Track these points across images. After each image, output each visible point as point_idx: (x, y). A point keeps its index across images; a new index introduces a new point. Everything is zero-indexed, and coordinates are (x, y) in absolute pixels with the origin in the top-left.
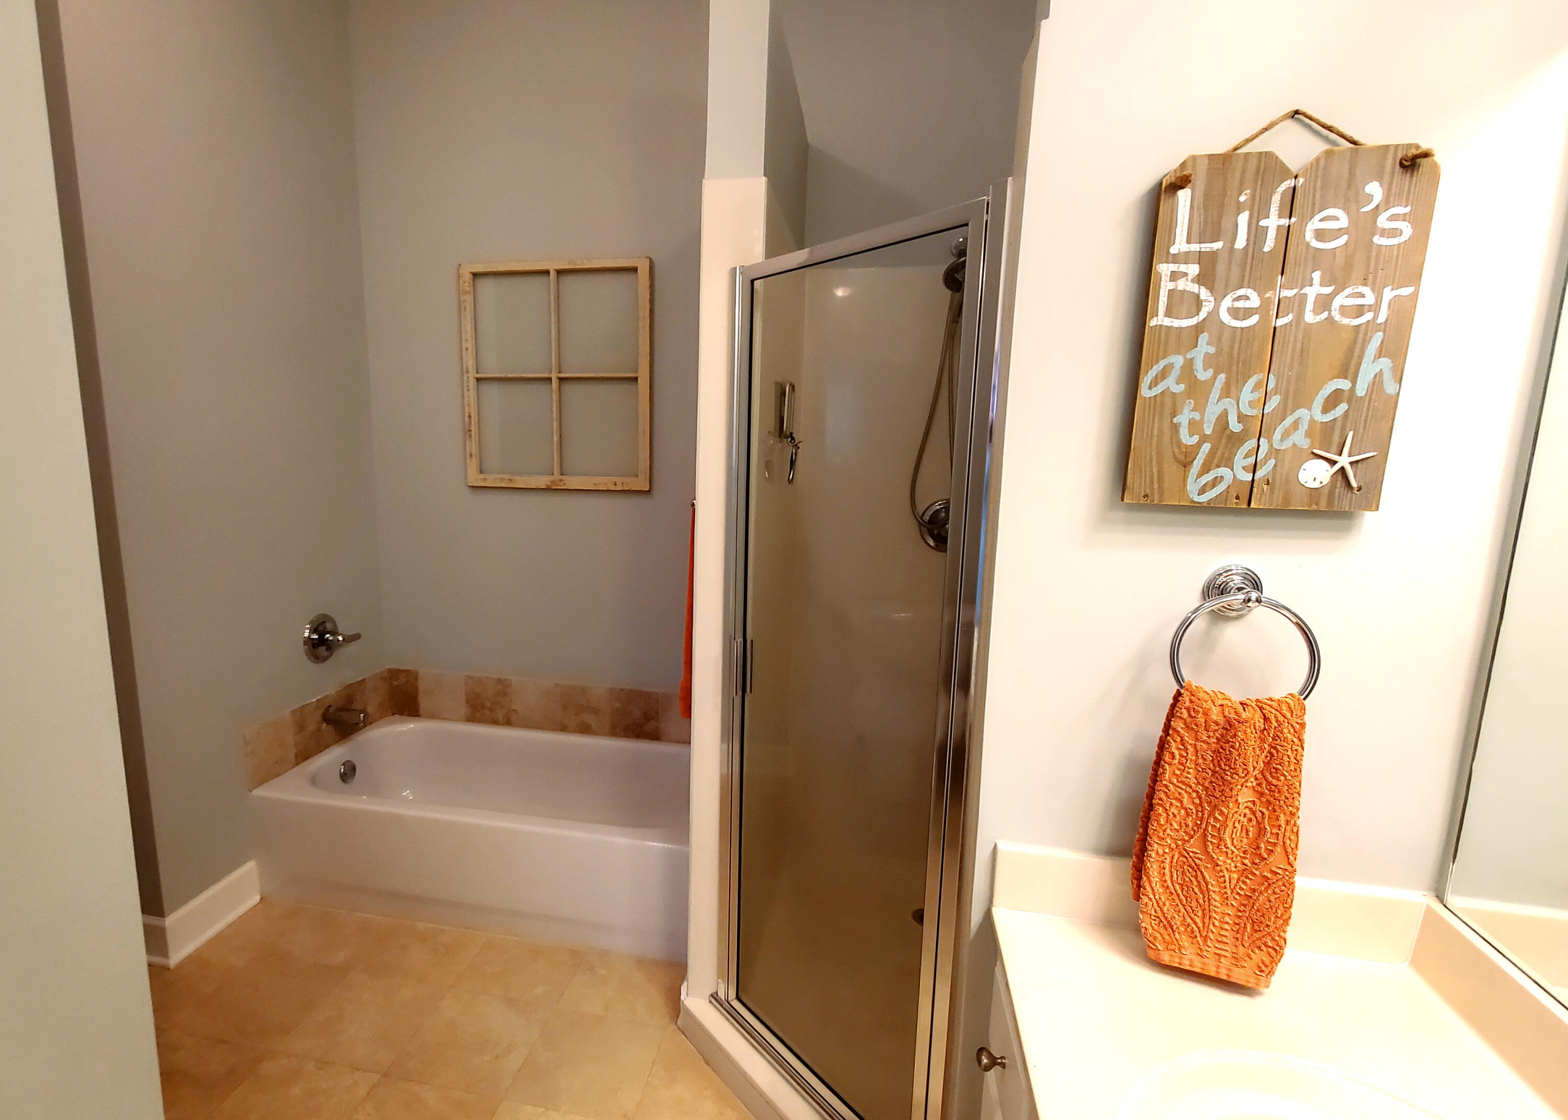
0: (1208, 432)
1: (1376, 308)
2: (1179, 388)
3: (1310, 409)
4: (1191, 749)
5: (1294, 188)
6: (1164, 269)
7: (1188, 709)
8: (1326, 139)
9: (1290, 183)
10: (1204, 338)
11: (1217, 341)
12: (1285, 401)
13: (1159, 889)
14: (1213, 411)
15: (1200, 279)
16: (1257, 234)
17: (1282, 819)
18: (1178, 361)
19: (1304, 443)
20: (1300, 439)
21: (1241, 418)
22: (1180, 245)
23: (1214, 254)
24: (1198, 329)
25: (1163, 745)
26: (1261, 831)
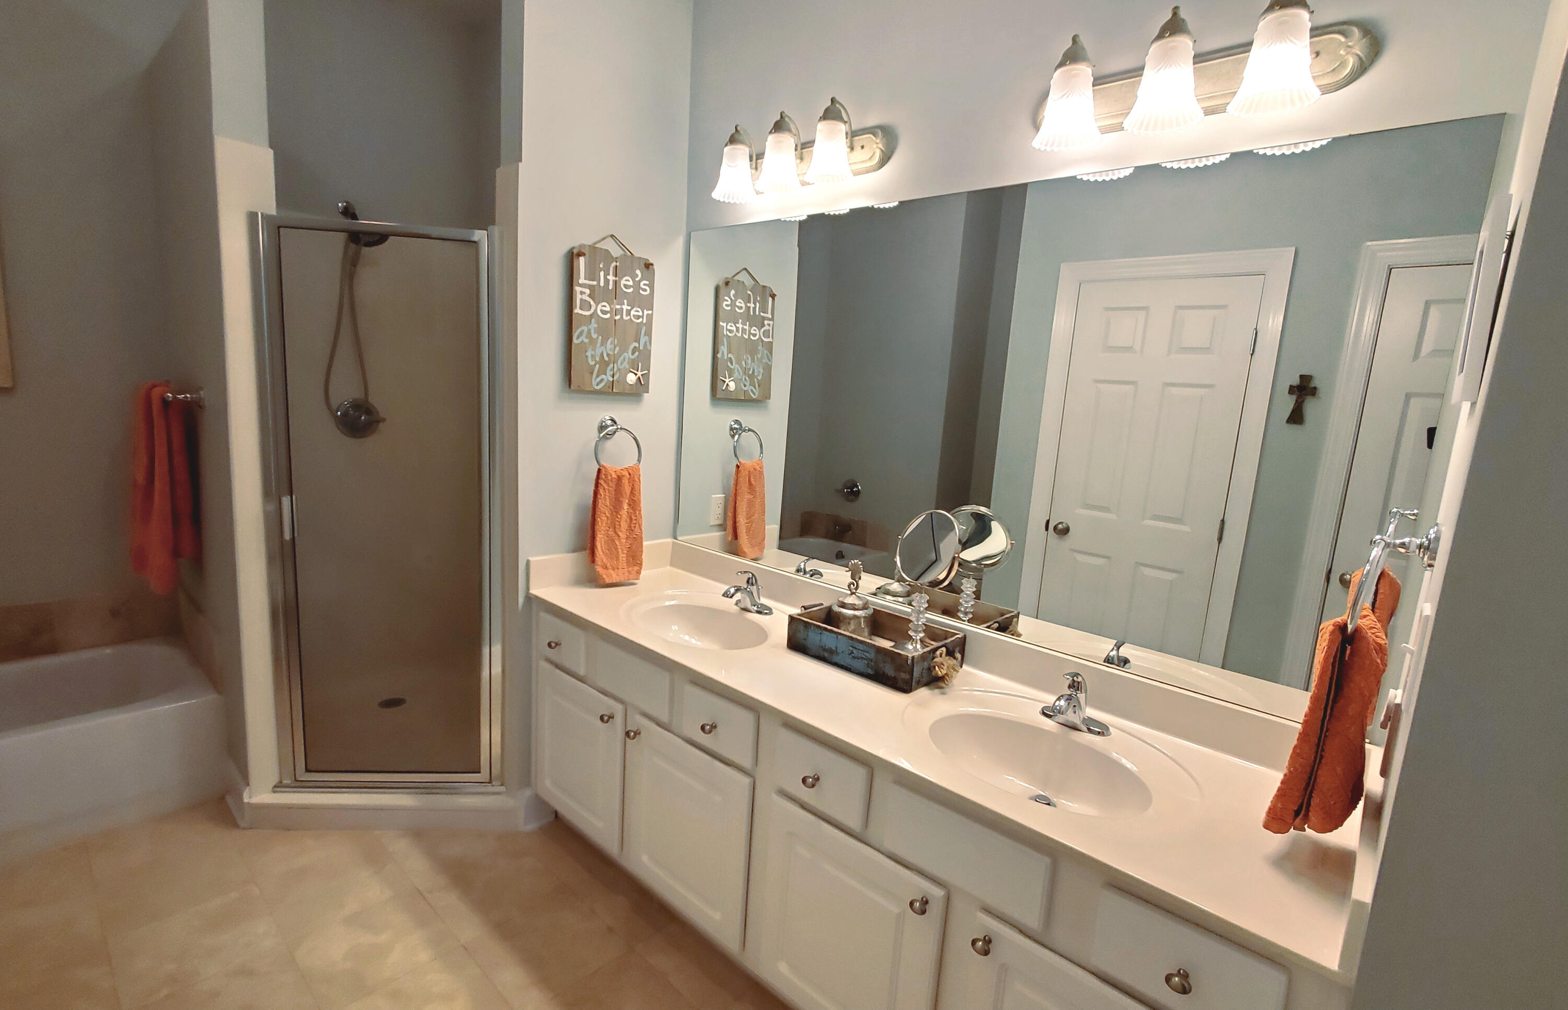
0: (598, 360)
1: (642, 316)
2: (586, 341)
3: (628, 353)
4: (607, 491)
5: (616, 266)
6: (578, 289)
7: (604, 474)
8: (624, 250)
9: (614, 264)
10: (593, 320)
11: (597, 322)
12: (620, 350)
13: (601, 553)
14: (598, 351)
15: (590, 296)
16: (607, 281)
17: (637, 512)
18: (585, 328)
19: (627, 366)
20: (626, 365)
21: (608, 355)
22: (582, 280)
23: (593, 286)
24: (591, 316)
25: (596, 493)
26: (631, 519)
